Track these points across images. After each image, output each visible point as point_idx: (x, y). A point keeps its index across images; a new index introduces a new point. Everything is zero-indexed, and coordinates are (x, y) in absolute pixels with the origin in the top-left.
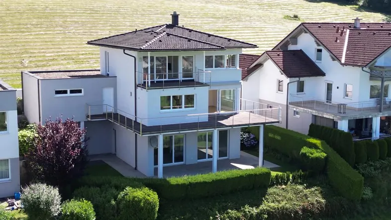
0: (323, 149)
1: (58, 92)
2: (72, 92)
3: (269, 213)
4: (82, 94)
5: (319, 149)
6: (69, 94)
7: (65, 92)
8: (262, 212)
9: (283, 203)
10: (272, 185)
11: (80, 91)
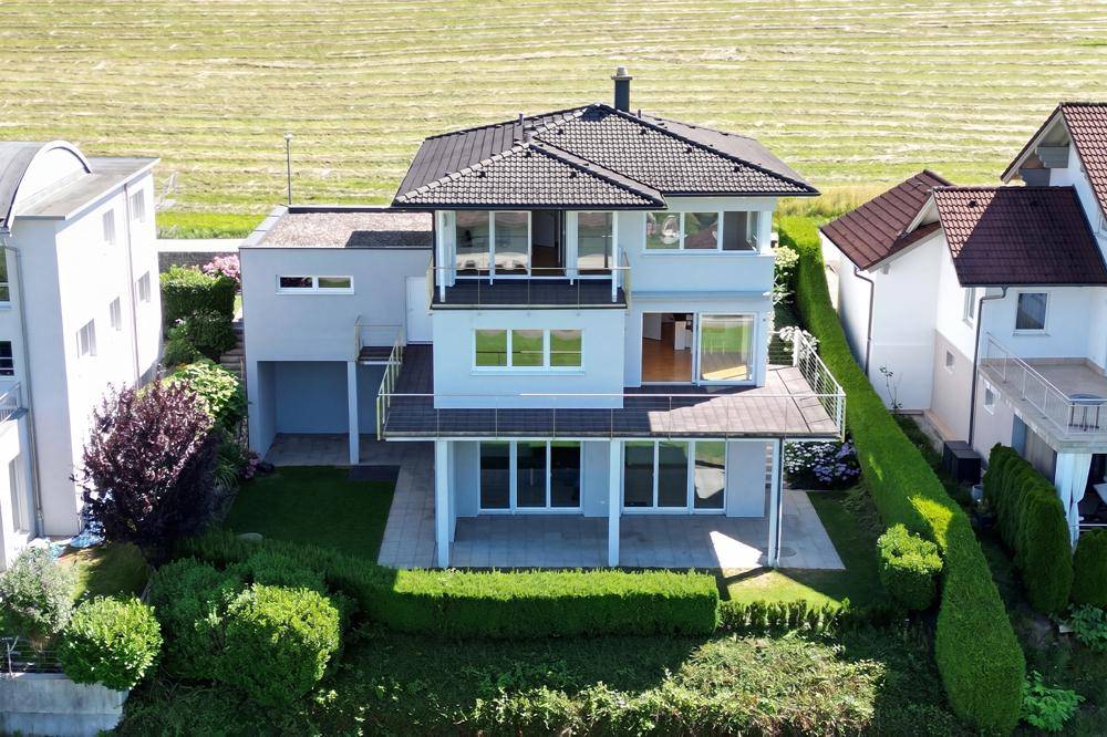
0: (943, 543)
1: (286, 282)
2: (322, 283)
3: (663, 718)
4: (350, 291)
5: (933, 540)
6: (315, 289)
7: (308, 283)
8: (646, 713)
9: (723, 695)
10: (722, 633)
11: (346, 284)
